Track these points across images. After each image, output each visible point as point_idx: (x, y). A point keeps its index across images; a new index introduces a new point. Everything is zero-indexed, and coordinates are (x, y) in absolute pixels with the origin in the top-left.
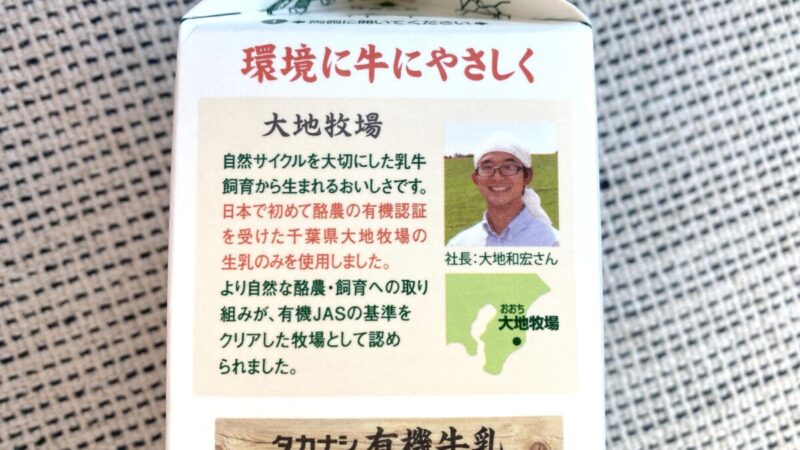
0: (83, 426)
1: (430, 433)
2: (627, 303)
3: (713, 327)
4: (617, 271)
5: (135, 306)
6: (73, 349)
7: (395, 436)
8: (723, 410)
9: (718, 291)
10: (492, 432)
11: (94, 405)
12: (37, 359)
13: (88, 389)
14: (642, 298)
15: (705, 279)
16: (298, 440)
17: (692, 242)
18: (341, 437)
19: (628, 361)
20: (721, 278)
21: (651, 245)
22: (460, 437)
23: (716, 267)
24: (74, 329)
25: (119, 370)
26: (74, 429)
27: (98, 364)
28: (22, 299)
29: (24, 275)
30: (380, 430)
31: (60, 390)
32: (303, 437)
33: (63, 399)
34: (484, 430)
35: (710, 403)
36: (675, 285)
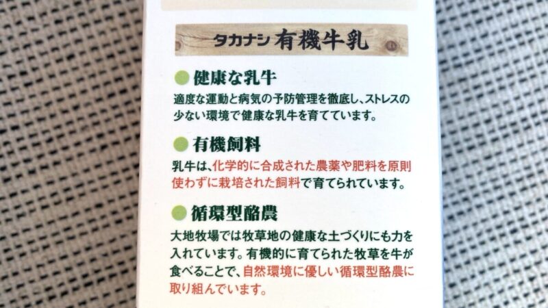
0: (78, 130)
1: (318, 33)
2: (455, 58)
3: (516, 78)
4: (448, 36)
5: (114, 49)
6: (71, 76)
7: (295, 34)
8: (525, 137)
9: (520, 53)
10: (360, 33)
11: (86, 116)
12: (48, 84)
13: (82, 105)
14: (466, 55)
15: (511, 44)
16: (230, 37)
17: (501, 18)
18: (259, 35)
19: (456, 99)
20: (522, 44)
21: (471, 19)
22: (338, 36)
23: (518, 36)
24: (73, 63)
25: (103, 92)
26: (72, 132)
27: (88, 88)
28: (39, 42)
29: (40, 27)
30: (285, 31)
31: (63, 106)
32: (234, 35)
33: (65, 112)
34: (354, 31)
35: (516, 132)
36: (489, 47)
